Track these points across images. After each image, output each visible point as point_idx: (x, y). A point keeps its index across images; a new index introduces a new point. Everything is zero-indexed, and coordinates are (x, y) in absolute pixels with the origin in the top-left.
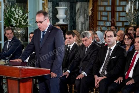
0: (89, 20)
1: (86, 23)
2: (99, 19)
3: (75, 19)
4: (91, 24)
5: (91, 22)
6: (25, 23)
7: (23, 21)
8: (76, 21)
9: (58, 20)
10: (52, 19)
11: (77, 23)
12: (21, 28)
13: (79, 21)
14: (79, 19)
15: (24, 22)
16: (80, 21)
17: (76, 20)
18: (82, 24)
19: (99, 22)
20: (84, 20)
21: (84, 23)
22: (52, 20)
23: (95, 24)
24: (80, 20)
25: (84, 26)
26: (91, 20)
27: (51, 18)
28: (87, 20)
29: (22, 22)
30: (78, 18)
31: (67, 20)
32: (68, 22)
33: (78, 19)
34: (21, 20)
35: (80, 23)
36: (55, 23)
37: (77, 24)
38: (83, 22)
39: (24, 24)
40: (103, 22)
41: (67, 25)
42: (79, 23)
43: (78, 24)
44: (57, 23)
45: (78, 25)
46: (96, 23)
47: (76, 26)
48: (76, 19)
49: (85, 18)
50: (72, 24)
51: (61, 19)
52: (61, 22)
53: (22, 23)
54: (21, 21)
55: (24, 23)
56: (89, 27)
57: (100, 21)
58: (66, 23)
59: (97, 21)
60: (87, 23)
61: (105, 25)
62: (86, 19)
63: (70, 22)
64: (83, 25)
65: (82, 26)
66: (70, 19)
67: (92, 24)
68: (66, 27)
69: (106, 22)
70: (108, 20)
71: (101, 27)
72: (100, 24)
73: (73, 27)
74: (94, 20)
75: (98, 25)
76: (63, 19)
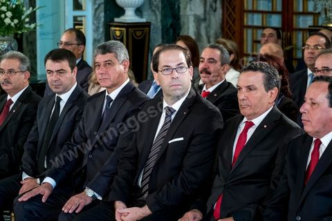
0: (219, 11)
1: (213, 18)
2: (250, 8)
3: (176, 6)
4: (227, 20)
5: (226, 16)
6: (16, 21)
7: (9, 14)
8: (181, 13)
10: (105, 7)
11: (182, 20)
12: (4, 36)
13: (189, 12)
14: (188, 8)
15: (12, 19)
16: (193, 13)
17: (182, 10)
18: (198, 20)
19: (250, 15)
20: (205, 11)
21: (205, 19)
22: (105, 12)
23: (237, 22)
24: (191, 10)
25: (206, 28)
26: (228, 9)
27: (102, 6)
28: (215, 11)
29: (6, 17)
30: (186, 5)
31: (153, 11)
32: (156, 15)
33: (185, 8)
34: (4, 12)
35: (192, 19)
36: (113, 21)
37: (184, 24)
38: (202, 17)
39: (13, 24)
40: (260, 16)
41: (148, 25)
42: (188, 19)
43: (186, 20)
44: (116, 20)
45: (186, 26)
46: (242, 19)
47: (180, 28)
48: (179, 7)
49: (208, 4)
50: (170, 21)
51: (131, 7)
52: (130, 17)
53: (7, 21)
54: (3, 16)
55: (12, 21)
56: (220, 31)
57: (253, 12)
58: (144, 20)
59: (243, 11)
60: (216, 19)
61: (265, 23)
62: (211, 6)
64: (203, 25)
65: (198, 28)
66: (163, 8)
67: (229, 20)
68: (143, 30)
69: (268, 15)
70: (274, 10)
71: (255, 31)
72: (253, 21)
73: (171, 31)
74: (233, 10)
75: (245, 24)
76: (134, 9)
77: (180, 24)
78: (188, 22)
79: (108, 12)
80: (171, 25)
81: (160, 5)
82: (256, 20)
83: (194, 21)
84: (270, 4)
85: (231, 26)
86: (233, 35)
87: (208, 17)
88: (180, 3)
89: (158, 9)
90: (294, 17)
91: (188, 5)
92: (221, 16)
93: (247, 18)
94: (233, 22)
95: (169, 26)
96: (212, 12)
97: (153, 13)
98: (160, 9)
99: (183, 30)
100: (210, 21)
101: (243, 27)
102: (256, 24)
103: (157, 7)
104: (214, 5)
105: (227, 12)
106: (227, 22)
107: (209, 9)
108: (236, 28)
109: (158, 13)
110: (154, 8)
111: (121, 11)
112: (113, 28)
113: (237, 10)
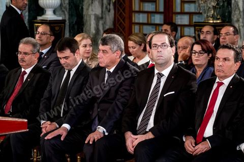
0: (112, 12)
1: (107, 17)
2: (137, 9)
3: (80, 8)
4: (118, 18)
5: (117, 15)
8: (84, 13)
9: (42, 11)
10: (29, 9)
11: (85, 18)
13: (90, 12)
14: (90, 9)
16: (94, 13)
17: (85, 10)
18: (98, 19)
19: (137, 15)
20: (102, 12)
21: (102, 18)
22: (29, 12)
23: (127, 21)
24: (92, 10)
25: (103, 24)
26: (119, 10)
28: (109, 11)
30: (89, 7)
31: (63, 11)
32: (65, 15)
33: (88, 9)
35: (93, 18)
36: (36, 19)
37: (86, 21)
38: (100, 16)
40: (146, 15)
41: (63, 22)
42: (90, 16)
43: (88, 19)
44: (39, 18)
45: (88, 23)
46: (130, 18)
47: (83, 25)
48: (82, 8)
49: (104, 6)
50: (75, 19)
52: (49, 15)
57: (140, 12)
58: (60, 18)
59: (131, 12)
60: (110, 18)
61: (149, 21)
62: (106, 8)
63: (71, 15)
64: (101, 22)
65: (97, 25)
66: (70, 9)
67: (120, 19)
68: (60, 26)
69: (152, 14)
70: (157, 11)
71: (141, 27)
72: (139, 19)
73: (76, 27)
74: (124, 10)
75: (133, 21)
77: (83, 22)
78: (90, 20)
79: (31, 12)
80: (76, 22)
81: (68, 6)
82: (141, 18)
83: (95, 19)
84: (154, 6)
85: (121, 23)
86: (123, 30)
87: (104, 16)
88: (83, 5)
89: (66, 10)
90: (174, 16)
91: (90, 7)
92: (113, 15)
93: (135, 17)
94: (124, 20)
95: (74, 22)
96: (107, 12)
97: (63, 13)
98: (68, 10)
99: (85, 27)
100: (105, 19)
101: (131, 24)
102: (141, 21)
103: (65, 8)
104: (108, 6)
105: (118, 13)
106: (119, 20)
107: (105, 10)
108: (126, 25)
109: (66, 13)
110: (63, 9)
112: (36, 24)
113: (127, 11)
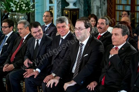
0: (106, 4)
2: (118, 3)
3: (89, 2)
5: (109, 6)
6: (27, 8)
7: (24, 5)
8: (91, 5)
10: (62, 3)
11: (92, 7)
12: (22, 14)
13: (94, 5)
14: (94, 3)
15: (25, 7)
16: (96, 5)
17: (91, 4)
18: (98, 8)
19: (118, 6)
20: (101, 4)
21: (100, 8)
23: (113, 9)
24: (95, 4)
25: (101, 11)
26: (109, 3)
27: (61, 2)
28: (105, 4)
29: (23, 6)
31: (80, 4)
33: (93, 3)
34: (22, 4)
35: (95, 7)
36: (64, 8)
38: (100, 6)
39: (26, 9)
40: (122, 6)
41: (78, 9)
43: (93, 8)
44: (66, 7)
45: (93, 10)
46: (115, 7)
47: (91, 11)
48: (90, 3)
49: (102, 2)
50: (87, 8)
51: (72, 2)
52: (71, 6)
53: (24, 8)
54: (22, 6)
55: (25, 8)
56: (106, 12)
57: (120, 4)
59: (115, 4)
60: (105, 7)
61: (124, 9)
62: (103, 2)
63: (85, 6)
64: (100, 10)
65: (98, 11)
68: (76, 12)
69: (125, 6)
70: (128, 4)
71: (120, 12)
72: (119, 8)
73: (87, 12)
74: (112, 4)
75: (116, 9)
76: (73, 3)
77: (91, 9)
78: (94, 8)
79: (63, 5)
80: (87, 10)
81: (83, 2)
82: (121, 8)
83: (96, 8)
84: (126, 2)
85: (111, 10)
86: (111, 14)
87: (102, 7)
88: (91, 1)
89: (82, 4)
90: (136, 7)
91: (94, 2)
92: (107, 6)
94: (112, 9)
95: (86, 10)
96: (103, 5)
97: (80, 5)
98: (83, 4)
99: (92, 12)
100: (102, 8)
101: (115, 10)
102: (120, 9)
103: (82, 2)
104: (104, 2)
105: (109, 5)
106: (109, 9)
107: (102, 3)
108: (113, 11)
109: (82, 5)
110: (81, 3)
111: (68, 4)
112: (64, 11)
113: (113, 4)
